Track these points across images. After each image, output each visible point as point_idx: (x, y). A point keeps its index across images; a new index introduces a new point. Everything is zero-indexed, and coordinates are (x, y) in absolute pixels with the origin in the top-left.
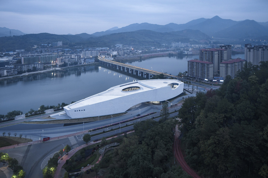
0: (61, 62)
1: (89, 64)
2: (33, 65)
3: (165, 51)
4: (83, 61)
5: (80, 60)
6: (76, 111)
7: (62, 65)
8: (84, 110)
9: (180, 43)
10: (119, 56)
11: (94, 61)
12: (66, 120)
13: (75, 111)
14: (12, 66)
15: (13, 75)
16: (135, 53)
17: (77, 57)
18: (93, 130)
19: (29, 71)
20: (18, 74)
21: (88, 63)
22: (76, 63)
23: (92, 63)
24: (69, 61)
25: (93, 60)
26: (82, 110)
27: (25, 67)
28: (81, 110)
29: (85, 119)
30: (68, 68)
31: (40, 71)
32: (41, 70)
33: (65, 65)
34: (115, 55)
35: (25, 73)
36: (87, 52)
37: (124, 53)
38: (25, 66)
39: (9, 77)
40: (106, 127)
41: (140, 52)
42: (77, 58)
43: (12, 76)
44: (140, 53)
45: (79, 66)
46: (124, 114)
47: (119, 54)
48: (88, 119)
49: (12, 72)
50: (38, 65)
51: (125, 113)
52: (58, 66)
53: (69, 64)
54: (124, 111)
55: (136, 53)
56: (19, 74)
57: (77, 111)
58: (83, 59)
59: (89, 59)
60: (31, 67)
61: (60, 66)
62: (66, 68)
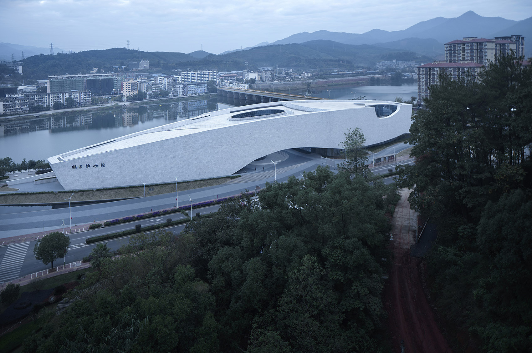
0: (132, 90)
1: (194, 95)
2: (68, 94)
3: (362, 74)
4: (181, 90)
5: (173, 86)
6: (78, 167)
7: (134, 95)
8: (102, 165)
9: (394, 61)
10: (262, 83)
11: (206, 91)
12: (43, 195)
13: (74, 167)
14: (20, 95)
15: (18, 114)
16: (298, 78)
17: (166, 81)
18: (107, 225)
19: (57, 106)
20: (30, 111)
21: (192, 94)
22: (165, 94)
23: (201, 94)
24: (149, 88)
25: (204, 89)
26: (95, 166)
27: (49, 99)
28: (92, 166)
29: (105, 192)
30: (147, 103)
31: (82, 107)
32: (85, 104)
33: (140, 96)
34: (251, 79)
35: (49, 110)
36: (192, 72)
37: (273, 76)
38: (49, 96)
39: (8, 117)
40: (156, 215)
41: (309, 75)
42: (166, 83)
43: (14, 116)
44: (308, 77)
45: (172, 100)
46: (229, 181)
47: (261, 78)
48: (112, 192)
49: (17, 107)
50: (78, 94)
51: (232, 178)
52: (125, 98)
53: (150, 95)
54: (230, 174)
55: (300, 77)
56: (33, 113)
57: (81, 167)
58: (182, 86)
59: (194, 87)
60: (63, 98)
61: (129, 99)
62: (143, 103)
